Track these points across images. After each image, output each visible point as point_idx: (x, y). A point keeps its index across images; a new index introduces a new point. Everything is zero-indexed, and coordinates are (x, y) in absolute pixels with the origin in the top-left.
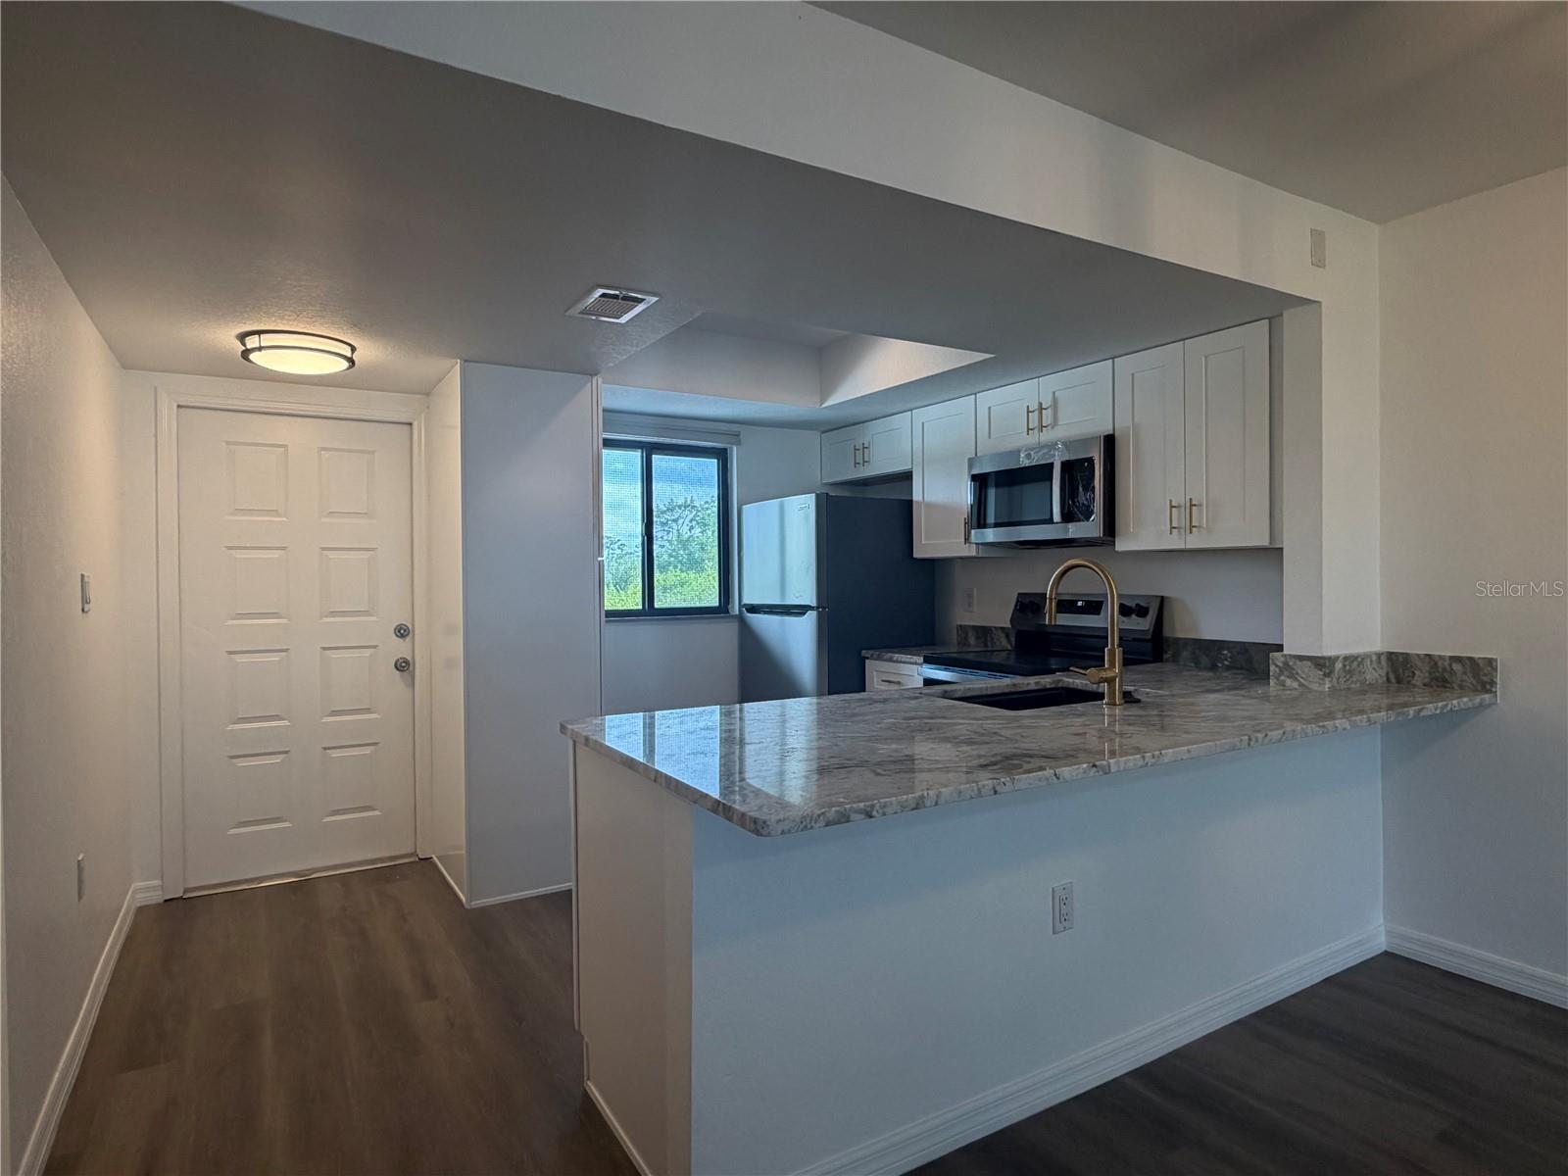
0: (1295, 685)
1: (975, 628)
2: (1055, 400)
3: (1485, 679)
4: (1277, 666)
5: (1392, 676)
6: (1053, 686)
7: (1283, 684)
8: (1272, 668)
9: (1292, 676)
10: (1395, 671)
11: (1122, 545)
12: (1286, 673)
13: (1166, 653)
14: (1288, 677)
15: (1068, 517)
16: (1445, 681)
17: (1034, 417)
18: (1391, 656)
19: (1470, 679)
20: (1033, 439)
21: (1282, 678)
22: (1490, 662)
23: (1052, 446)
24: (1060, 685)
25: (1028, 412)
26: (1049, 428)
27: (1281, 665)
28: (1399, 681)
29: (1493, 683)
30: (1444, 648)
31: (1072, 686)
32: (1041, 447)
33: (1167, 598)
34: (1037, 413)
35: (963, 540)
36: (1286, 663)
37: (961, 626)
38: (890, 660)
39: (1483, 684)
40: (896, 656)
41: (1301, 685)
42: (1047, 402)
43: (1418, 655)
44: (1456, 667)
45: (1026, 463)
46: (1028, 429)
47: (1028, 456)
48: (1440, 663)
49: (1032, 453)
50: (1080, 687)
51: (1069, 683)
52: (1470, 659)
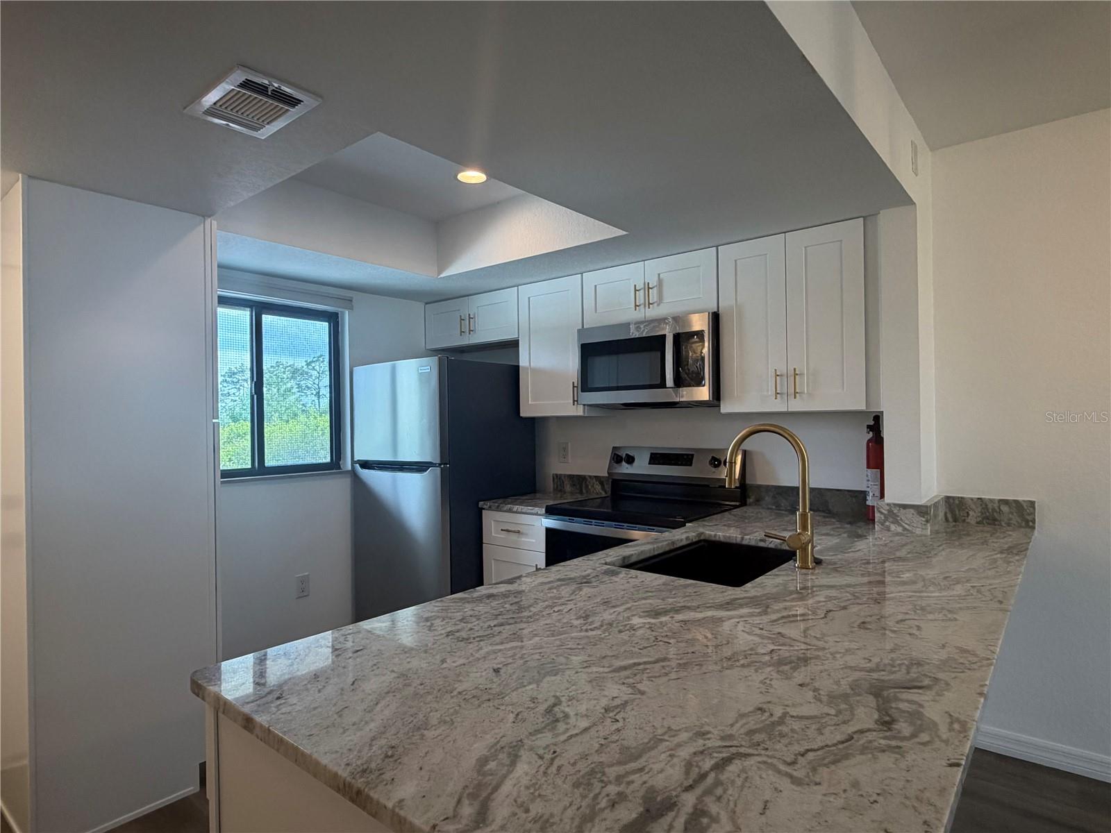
0: (900, 529)
1: (571, 477)
2: (660, 282)
3: (1029, 518)
4: (882, 513)
5: (949, 516)
6: (697, 539)
7: (888, 529)
8: (877, 515)
9: (896, 522)
10: (952, 511)
11: (726, 408)
12: (891, 520)
13: (749, 498)
14: (892, 523)
15: (679, 382)
16: (995, 520)
17: (641, 294)
18: (948, 498)
19: (1015, 519)
20: (640, 315)
21: (887, 523)
22: (1032, 504)
23: (662, 320)
24: (702, 538)
25: (636, 290)
26: (655, 304)
27: (886, 512)
28: (955, 520)
29: (1034, 521)
30: (993, 492)
31: (713, 539)
32: (649, 322)
33: (749, 451)
34: (642, 291)
35: (572, 401)
36: (890, 511)
37: (557, 475)
38: (510, 511)
39: (1027, 521)
40: (516, 508)
41: (905, 529)
42: (653, 283)
43: (972, 499)
44: (1005, 509)
45: (637, 335)
46: (636, 306)
47: (638, 328)
48: (990, 506)
49: (642, 326)
50: (722, 539)
51: (710, 535)
52: (1016, 502)
